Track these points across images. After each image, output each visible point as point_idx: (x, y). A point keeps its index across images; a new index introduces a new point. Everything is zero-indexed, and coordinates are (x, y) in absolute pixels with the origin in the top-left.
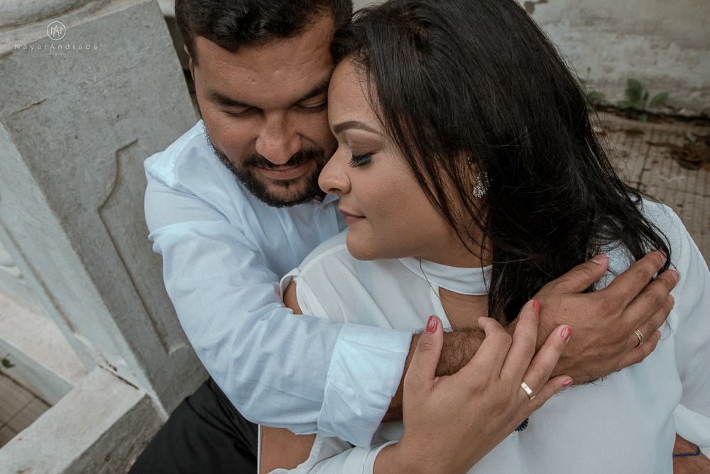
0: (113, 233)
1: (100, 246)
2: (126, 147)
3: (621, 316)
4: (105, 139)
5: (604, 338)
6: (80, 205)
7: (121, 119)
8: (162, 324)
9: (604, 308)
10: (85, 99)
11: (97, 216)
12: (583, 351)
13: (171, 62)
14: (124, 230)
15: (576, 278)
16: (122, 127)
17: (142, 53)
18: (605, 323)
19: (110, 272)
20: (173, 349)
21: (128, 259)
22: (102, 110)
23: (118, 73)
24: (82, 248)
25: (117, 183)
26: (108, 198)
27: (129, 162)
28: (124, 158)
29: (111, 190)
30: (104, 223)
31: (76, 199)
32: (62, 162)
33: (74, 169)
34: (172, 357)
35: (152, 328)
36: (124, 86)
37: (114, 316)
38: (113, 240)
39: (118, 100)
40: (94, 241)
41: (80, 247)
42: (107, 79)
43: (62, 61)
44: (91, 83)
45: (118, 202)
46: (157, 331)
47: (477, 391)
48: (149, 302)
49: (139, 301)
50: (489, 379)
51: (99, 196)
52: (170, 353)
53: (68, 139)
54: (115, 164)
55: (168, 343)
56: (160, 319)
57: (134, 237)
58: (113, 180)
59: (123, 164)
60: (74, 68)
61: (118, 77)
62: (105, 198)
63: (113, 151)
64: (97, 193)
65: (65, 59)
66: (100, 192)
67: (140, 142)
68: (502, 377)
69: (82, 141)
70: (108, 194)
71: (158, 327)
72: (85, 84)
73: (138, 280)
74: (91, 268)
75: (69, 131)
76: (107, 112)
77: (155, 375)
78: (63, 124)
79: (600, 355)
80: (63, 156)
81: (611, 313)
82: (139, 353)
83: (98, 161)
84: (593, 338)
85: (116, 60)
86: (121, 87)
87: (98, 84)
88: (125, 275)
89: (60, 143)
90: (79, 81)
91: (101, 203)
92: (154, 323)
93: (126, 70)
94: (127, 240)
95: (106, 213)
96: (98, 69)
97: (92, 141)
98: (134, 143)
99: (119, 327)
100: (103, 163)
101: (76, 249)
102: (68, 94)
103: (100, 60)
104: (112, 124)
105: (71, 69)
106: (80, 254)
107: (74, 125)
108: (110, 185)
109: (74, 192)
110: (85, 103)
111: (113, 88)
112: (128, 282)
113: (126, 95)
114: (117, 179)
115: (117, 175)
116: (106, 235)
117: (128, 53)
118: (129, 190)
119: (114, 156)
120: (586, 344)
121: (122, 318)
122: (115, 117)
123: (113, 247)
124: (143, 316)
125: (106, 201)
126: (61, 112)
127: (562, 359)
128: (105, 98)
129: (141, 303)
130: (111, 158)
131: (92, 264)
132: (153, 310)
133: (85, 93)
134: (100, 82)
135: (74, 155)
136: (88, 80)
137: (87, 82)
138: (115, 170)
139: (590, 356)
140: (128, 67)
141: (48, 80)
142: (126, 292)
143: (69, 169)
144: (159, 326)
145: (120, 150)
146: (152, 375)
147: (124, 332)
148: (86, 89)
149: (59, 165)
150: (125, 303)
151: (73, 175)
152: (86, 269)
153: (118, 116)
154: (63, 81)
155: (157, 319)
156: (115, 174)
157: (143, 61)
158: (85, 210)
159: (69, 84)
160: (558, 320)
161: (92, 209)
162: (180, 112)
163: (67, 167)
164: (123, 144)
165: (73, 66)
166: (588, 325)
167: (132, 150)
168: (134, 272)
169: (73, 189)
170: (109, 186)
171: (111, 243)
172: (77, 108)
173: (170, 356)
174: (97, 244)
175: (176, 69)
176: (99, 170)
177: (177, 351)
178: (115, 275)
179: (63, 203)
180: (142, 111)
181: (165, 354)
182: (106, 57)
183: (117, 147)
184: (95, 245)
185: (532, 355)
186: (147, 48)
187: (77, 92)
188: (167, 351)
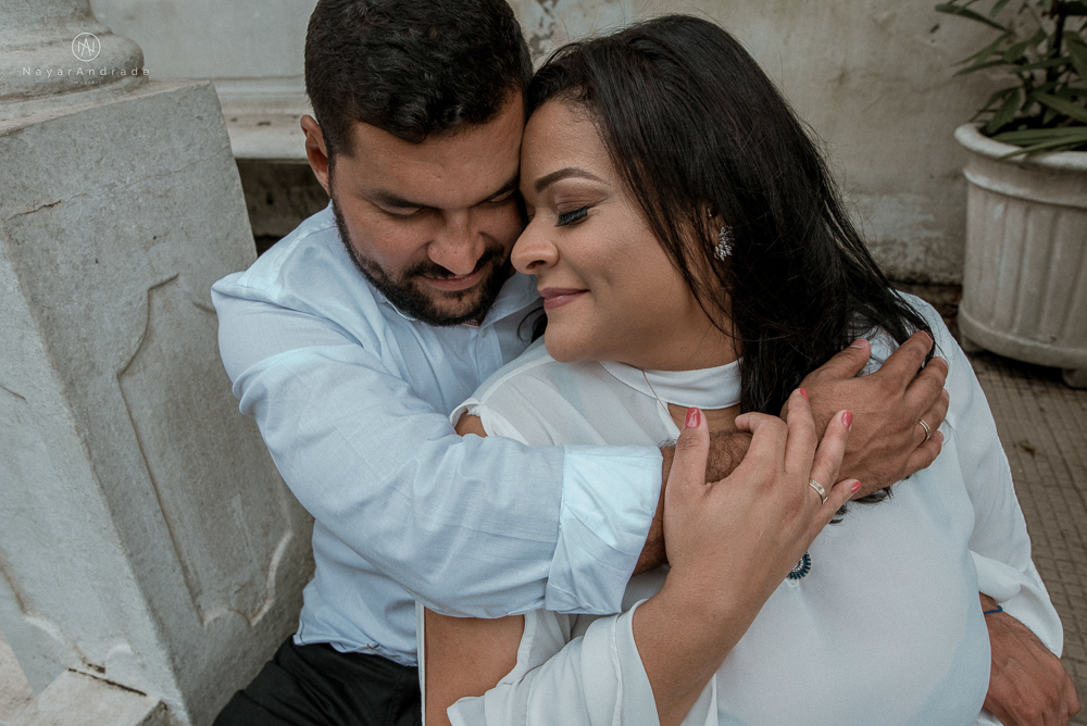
0: (135, 414)
1: (117, 433)
2: (162, 284)
3: (903, 398)
4: (134, 269)
5: (890, 424)
6: (93, 365)
7: (158, 242)
8: (196, 573)
9: (883, 387)
10: (113, 207)
11: (115, 385)
12: (869, 442)
13: (227, 169)
14: (150, 412)
15: (840, 365)
16: (159, 255)
17: (191, 152)
18: (889, 405)
19: (127, 477)
20: (209, 618)
21: (153, 459)
22: (134, 227)
23: (160, 176)
24: (91, 434)
25: (147, 337)
26: (133, 358)
27: (164, 307)
28: (158, 301)
29: (138, 346)
30: (124, 397)
31: (88, 356)
32: (74, 297)
33: (89, 308)
34: (209, 629)
35: (182, 578)
36: (166, 195)
37: (129, 551)
38: (135, 426)
39: (155, 214)
40: (109, 426)
41: (87, 433)
42: (144, 182)
43: (88, 150)
44: (123, 185)
45: (145, 367)
46: (188, 584)
47: (765, 487)
48: (179, 532)
49: (165, 530)
50: (775, 471)
51: (120, 353)
52: (206, 623)
53: (85, 262)
54: (146, 307)
55: (203, 607)
56: (192, 563)
57: (163, 426)
58: (141, 332)
59: (155, 310)
60: (103, 162)
61: (159, 181)
62: (129, 358)
63: (144, 288)
64: (119, 350)
65: (92, 148)
66: (122, 348)
67: (181, 279)
68: (788, 470)
69: (105, 267)
70: (133, 353)
71: (190, 577)
72: (114, 185)
73: (166, 494)
74: (100, 468)
75: (88, 251)
76: (141, 229)
77: (182, 660)
78: (81, 240)
79: (888, 448)
80: (77, 287)
81: (893, 393)
82: (160, 619)
83: (123, 300)
84: (878, 425)
85: (158, 158)
86: (161, 196)
87: (131, 188)
88: (147, 485)
89: (75, 267)
90: (106, 180)
91: (123, 365)
92: (185, 570)
93: (169, 174)
94: (153, 429)
95: (128, 382)
96: (133, 168)
97: (118, 269)
98: (173, 279)
99: (134, 572)
100: (130, 304)
101: (82, 435)
102: (91, 197)
103: (137, 154)
104: (146, 249)
105: (98, 162)
106: (87, 443)
107: (96, 243)
108: (137, 339)
109: (86, 344)
110: (112, 212)
111: (150, 197)
112: (152, 495)
113: (167, 209)
114: (145, 333)
115: (147, 325)
116: (126, 417)
117: (173, 150)
118: (161, 350)
119: (145, 297)
120: (870, 434)
121: (140, 556)
122: (151, 238)
123: (134, 437)
124: (170, 556)
125: (130, 364)
126: (79, 222)
127: (847, 454)
128: (139, 209)
129: (168, 533)
130: (141, 299)
131: (103, 462)
132: (184, 548)
133: (114, 198)
134: (135, 186)
135: (91, 287)
136: (119, 180)
137: (118, 183)
138: (145, 316)
139: (877, 450)
140: (172, 170)
141: (67, 174)
142: (147, 512)
143: (82, 308)
144: (192, 575)
145: (151, 289)
146: (178, 660)
147: (141, 580)
148: (114, 193)
149: (70, 301)
150: (145, 530)
151: (88, 318)
152: (94, 469)
153: (155, 238)
154: (86, 178)
155: (188, 563)
156: (145, 323)
157: (193, 164)
158: (100, 374)
159: (94, 183)
160: (833, 408)
161: (110, 373)
162: (236, 241)
163: (80, 305)
164: (159, 279)
165: (101, 159)
166: (870, 409)
167: (169, 289)
168: (161, 482)
169: (85, 340)
170: (135, 340)
171: (131, 430)
172: (101, 219)
173: (206, 628)
174: (113, 429)
175: (234, 179)
176: (124, 314)
177: (215, 620)
178: (134, 483)
179: (71, 360)
180: (186, 234)
181: (198, 624)
182: (145, 152)
183: (151, 282)
184: (110, 431)
185: (816, 444)
186: (198, 146)
187: (103, 196)
188: (202, 620)
